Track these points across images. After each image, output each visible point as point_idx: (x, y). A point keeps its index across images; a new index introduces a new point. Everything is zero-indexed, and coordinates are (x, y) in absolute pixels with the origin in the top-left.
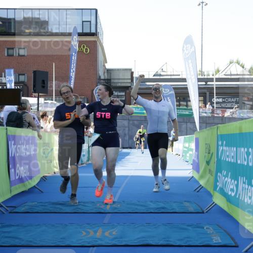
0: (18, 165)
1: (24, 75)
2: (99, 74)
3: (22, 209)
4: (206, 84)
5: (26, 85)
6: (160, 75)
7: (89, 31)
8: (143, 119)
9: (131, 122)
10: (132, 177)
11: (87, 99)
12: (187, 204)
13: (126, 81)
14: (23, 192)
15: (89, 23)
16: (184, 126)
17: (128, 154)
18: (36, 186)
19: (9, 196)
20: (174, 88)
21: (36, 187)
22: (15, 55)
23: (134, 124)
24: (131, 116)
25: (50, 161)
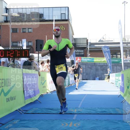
0: (28, 89)
1: (31, 42)
3: (31, 112)
4: (127, 46)
5: (32, 47)
6: (102, 41)
7: (64, 19)
8: (94, 64)
9: (87, 66)
10: (88, 95)
12: (118, 110)
13: (84, 44)
14: (31, 103)
15: (64, 14)
16: (115, 68)
17: (85, 83)
19: (24, 105)
20: (110, 48)
21: (38, 100)
22: (26, 32)
23: (88, 67)
24: (87, 63)
25: (45, 87)
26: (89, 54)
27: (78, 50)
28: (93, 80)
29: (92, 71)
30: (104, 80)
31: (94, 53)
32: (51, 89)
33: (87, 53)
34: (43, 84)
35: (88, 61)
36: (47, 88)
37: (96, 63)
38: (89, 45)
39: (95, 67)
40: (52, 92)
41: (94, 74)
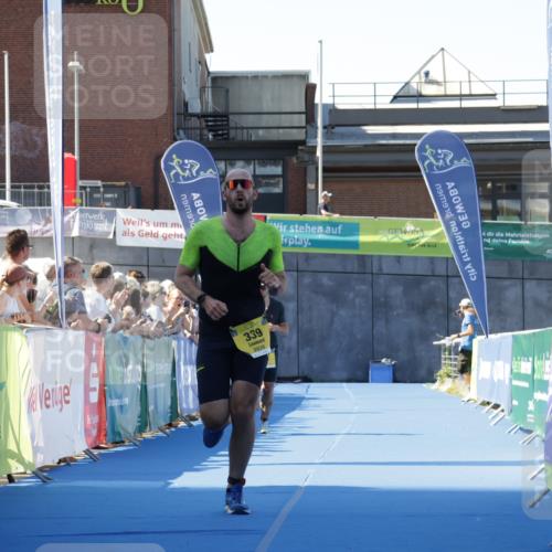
2: (181, 91)
6: (420, 97)
8: (355, 266)
9: (307, 280)
11: (138, 189)
13: (285, 120)
16: (513, 292)
17: (295, 403)
20: (473, 148)
23: (317, 289)
24: (307, 257)
27: (240, 165)
28: (349, 380)
29: (343, 312)
30: (434, 381)
31: (357, 187)
32: (36, 450)
33: (311, 186)
35: (315, 243)
36: (12, 446)
37: (372, 256)
38: (325, 127)
39: (363, 287)
40: (44, 473)
41: (359, 337)
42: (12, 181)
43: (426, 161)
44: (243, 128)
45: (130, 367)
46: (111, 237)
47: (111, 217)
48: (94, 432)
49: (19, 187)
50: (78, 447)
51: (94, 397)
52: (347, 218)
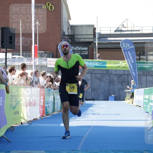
2: (63, 29)
6: (121, 31)
8: (105, 72)
9: (94, 76)
10: (94, 126)
11: (52, 53)
13: (88, 37)
16: (144, 78)
17: (91, 105)
18: (4, 136)
20: (134, 43)
23: (96, 78)
24: (94, 70)
25: (17, 113)
26: (97, 55)
27: (77, 47)
28: (104, 100)
29: (102, 83)
30: (125, 100)
31: (106, 53)
32: (28, 117)
33: (95, 53)
34: (14, 108)
35: (96, 67)
36: (22, 116)
37: (109, 70)
38: (98, 38)
39: (107, 77)
40: (30, 122)
41: (106, 89)
42: (22, 51)
43: (123, 46)
44: (78, 38)
45: (51, 97)
46: (46, 65)
47: (46, 60)
48: (42, 112)
49: (24, 53)
50: (38, 116)
51: (42, 104)
52: (103, 61)
